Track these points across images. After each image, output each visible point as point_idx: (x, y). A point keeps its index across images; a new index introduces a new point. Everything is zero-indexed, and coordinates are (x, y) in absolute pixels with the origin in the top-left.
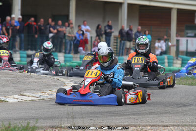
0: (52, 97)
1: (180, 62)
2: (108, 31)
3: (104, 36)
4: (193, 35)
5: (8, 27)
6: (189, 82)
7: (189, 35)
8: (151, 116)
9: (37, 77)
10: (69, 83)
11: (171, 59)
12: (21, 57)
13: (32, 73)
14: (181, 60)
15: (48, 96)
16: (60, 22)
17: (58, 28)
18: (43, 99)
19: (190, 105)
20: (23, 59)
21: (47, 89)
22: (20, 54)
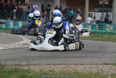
0: (15, 47)
1: (90, 27)
4: (98, 11)
6: (96, 38)
7: (96, 10)
8: (74, 59)
9: (6, 36)
10: (25, 39)
11: (85, 25)
13: (3, 33)
14: (91, 25)
15: (13, 47)
16: (20, 3)
17: (19, 6)
18: (10, 48)
19: (96, 52)
21: (12, 43)
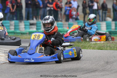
2: (91, 4)
3: (88, 8)
5: (14, 4)
12: (25, 25)
20: (27, 27)
22: (24, 23)
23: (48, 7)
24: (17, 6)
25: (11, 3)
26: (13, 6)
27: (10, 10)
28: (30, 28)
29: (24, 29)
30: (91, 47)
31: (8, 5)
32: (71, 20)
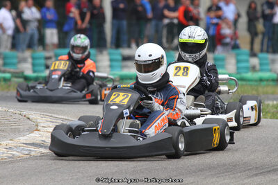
2: (268, 11)
3: (261, 21)
5: (85, 10)
12: (111, 60)
20: (115, 64)
22: (110, 54)
23: (167, 17)
24: (93, 16)
25: (79, 7)
26: (82, 16)
27: (76, 23)
28: (123, 67)
29: (108, 69)
30: (269, 112)
31: (70, 12)
32: (219, 48)
